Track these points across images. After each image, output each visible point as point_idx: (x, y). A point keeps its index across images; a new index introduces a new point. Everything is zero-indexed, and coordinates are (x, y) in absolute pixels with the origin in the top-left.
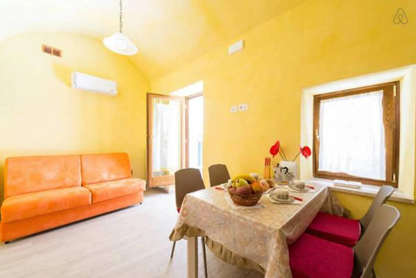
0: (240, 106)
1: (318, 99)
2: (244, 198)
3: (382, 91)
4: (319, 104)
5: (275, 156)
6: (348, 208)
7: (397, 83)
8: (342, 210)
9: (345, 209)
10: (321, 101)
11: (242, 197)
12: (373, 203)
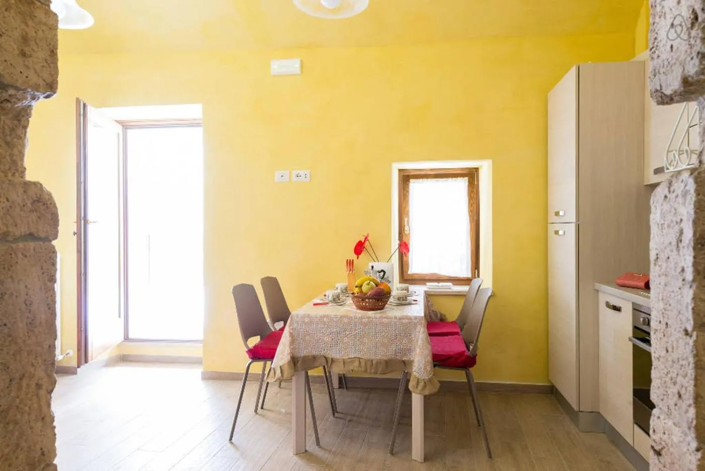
0: (294, 173)
1: (406, 178)
2: (378, 300)
3: (467, 178)
4: (408, 185)
5: (360, 256)
6: (443, 312)
7: (477, 169)
8: (439, 315)
9: (441, 314)
10: (412, 181)
11: (375, 299)
12: (465, 302)
